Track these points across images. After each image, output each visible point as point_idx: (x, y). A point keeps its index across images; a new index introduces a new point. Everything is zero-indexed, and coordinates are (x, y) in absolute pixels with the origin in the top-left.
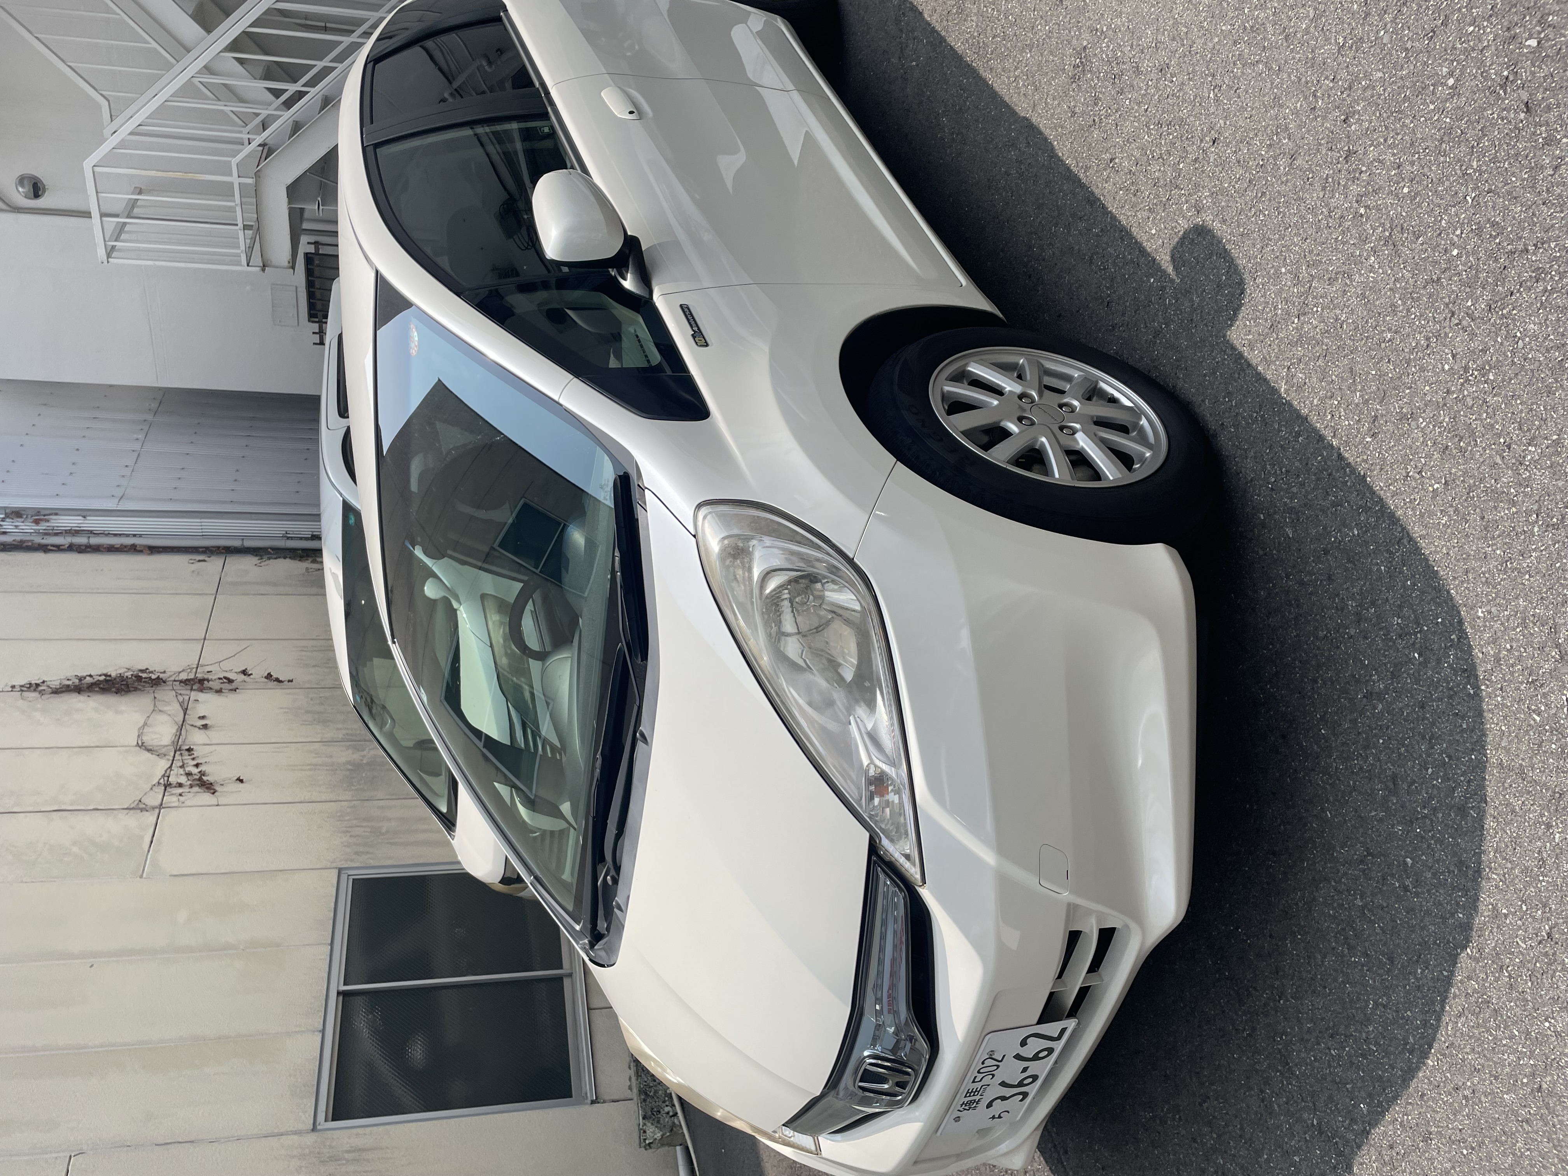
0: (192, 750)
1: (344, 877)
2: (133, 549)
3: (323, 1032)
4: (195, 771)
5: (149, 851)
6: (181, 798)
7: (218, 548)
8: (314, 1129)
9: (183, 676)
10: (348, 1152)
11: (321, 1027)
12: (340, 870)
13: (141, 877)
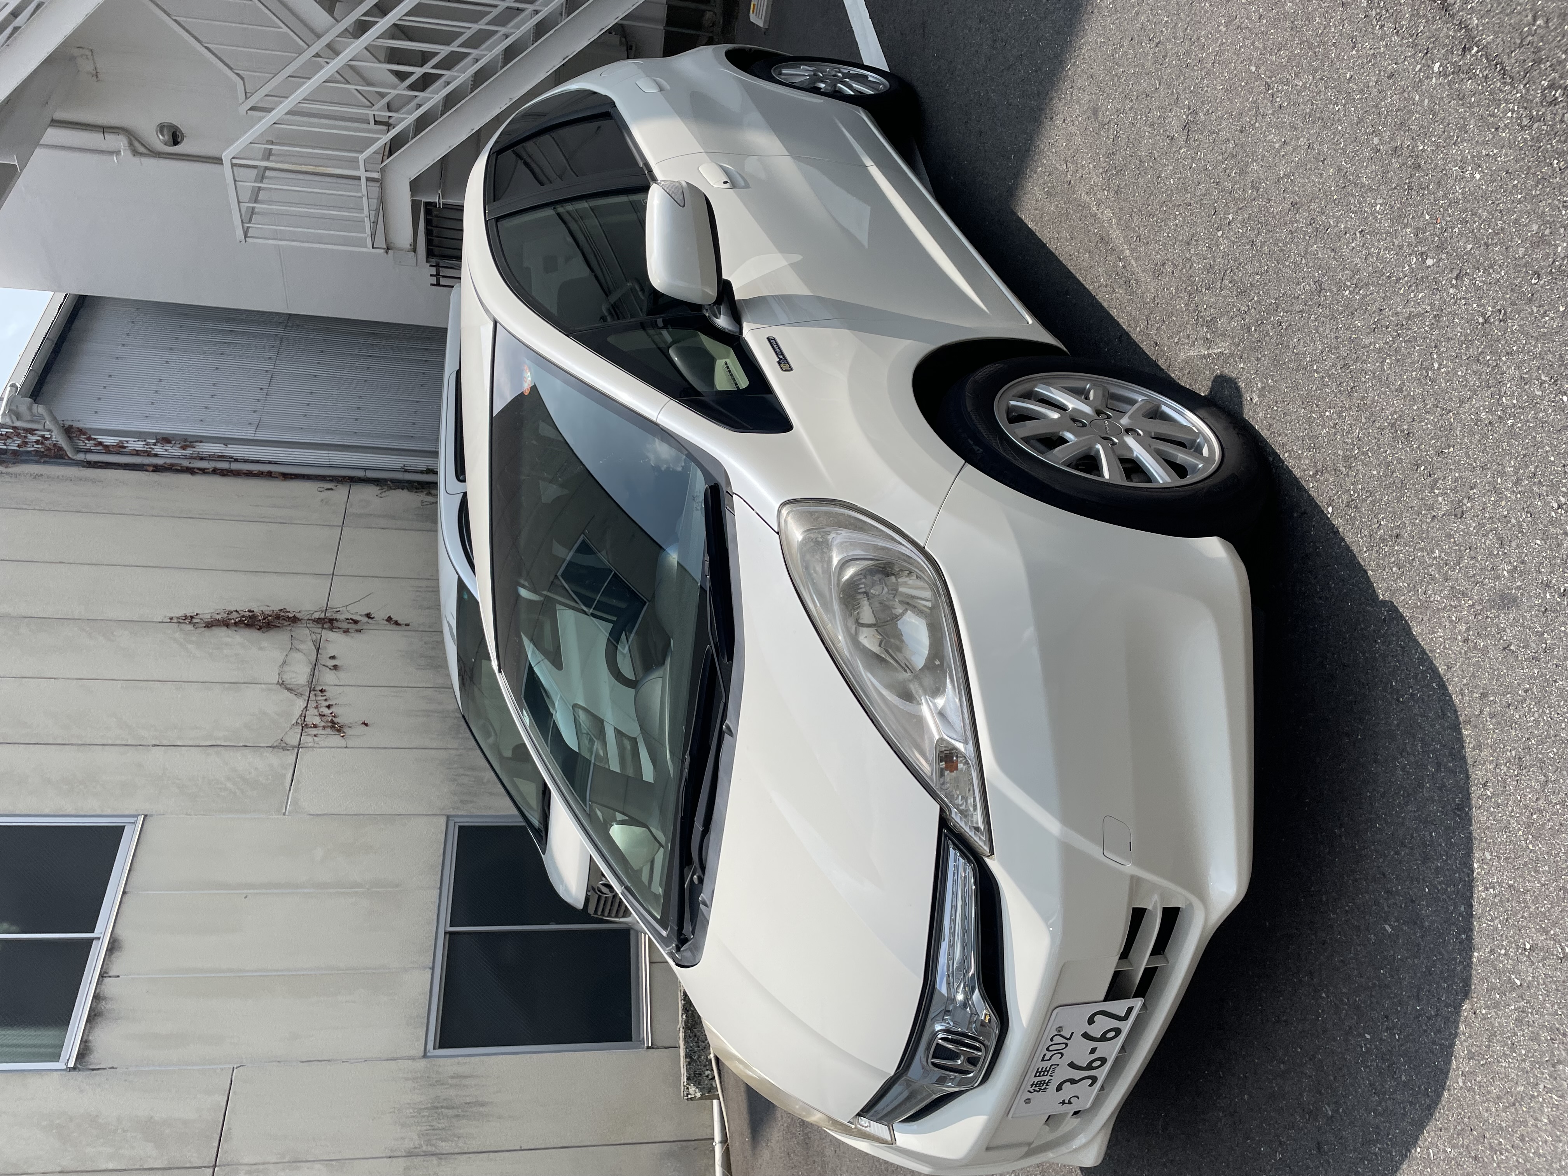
0: (325, 691)
1: (451, 824)
2: (269, 475)
3: (433, 969)
4: (327, 711)
5: (290, 790)
6: (315, 738)
7: (344, 477)
8: (425, 1056)
9: (316, 615)
10: (452, 1078)
11: (431, 965)
12: (448, 817)
13: (284, 814)
